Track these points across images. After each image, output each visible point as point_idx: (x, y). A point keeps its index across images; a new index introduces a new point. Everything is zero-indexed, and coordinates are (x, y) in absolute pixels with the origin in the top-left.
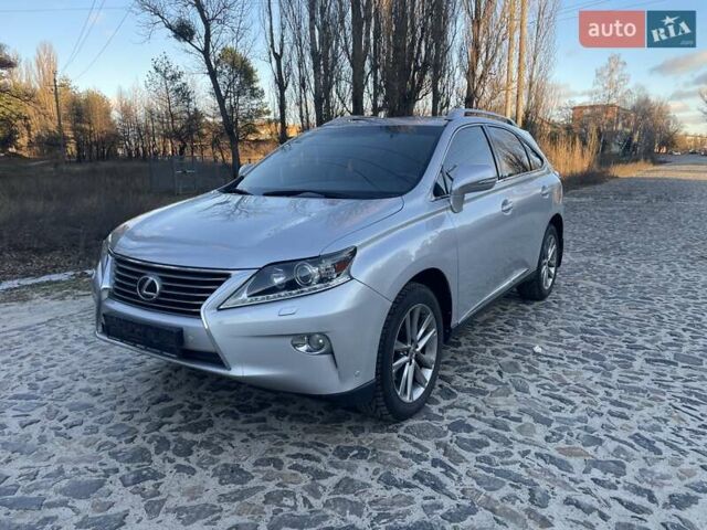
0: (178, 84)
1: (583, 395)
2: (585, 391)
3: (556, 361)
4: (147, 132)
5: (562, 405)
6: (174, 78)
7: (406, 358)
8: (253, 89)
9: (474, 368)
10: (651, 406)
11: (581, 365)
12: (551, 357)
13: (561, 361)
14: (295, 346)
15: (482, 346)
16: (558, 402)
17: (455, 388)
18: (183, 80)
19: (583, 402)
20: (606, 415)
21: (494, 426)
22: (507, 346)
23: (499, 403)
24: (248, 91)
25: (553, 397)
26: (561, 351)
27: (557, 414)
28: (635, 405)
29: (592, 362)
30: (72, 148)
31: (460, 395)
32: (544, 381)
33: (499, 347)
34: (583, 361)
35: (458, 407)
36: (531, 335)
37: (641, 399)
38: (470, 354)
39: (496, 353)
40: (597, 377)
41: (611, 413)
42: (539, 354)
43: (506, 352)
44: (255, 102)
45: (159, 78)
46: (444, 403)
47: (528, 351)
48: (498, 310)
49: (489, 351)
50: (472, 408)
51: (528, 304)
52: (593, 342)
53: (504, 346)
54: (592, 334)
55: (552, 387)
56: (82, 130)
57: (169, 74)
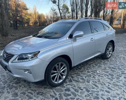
0: (55, 12)
1: (102, 85)
2: (103, 84)
3: (101, 75)
4: (50, 21)
5: (95, 87)
6: (54, 10)
7: (56, 74)
8: (68, 12)
9: (80, 75)
10: (118, 90)
11: (107, 77)
12: (101, 74)
13: (102, 75)
14: (25, 72)
15: (86, 70)
16: (95, 86)
17: (73, 80)
18: (56, 11)
19: (101, 87)
20: (105, 91)
21: (75, 91)
22: (92, 70)
23: (80, 85)
24: (67, 12)
25: (94, 85)
26: (104, 73)
27: (92, 89)
28: (113, 89)
29: (110, 76)
30: (38, 24)
31: (73, 82)
32: (95, 80)
33: (90, 70)
34: (108, 76)
35: (70, 85)
36: (99, 68)
37: (116, 88)
38: (82, 71)
39: (88, 72)
40: (109, 81)
41: (106, 91)
42: (98, 73)
43: (91, 72)
44: (69, 14)
45: (52, 11)
46: (68, 83)
47: (96, 72)
48: (96, 61)
49: (87, 71)
50: (73, 86)
51: (103, 60)
52: (113, 71)
53: (91, 70)
54: (114, 69)
55: (96, 82)
56: (40, 21)
57: (53, 10)
